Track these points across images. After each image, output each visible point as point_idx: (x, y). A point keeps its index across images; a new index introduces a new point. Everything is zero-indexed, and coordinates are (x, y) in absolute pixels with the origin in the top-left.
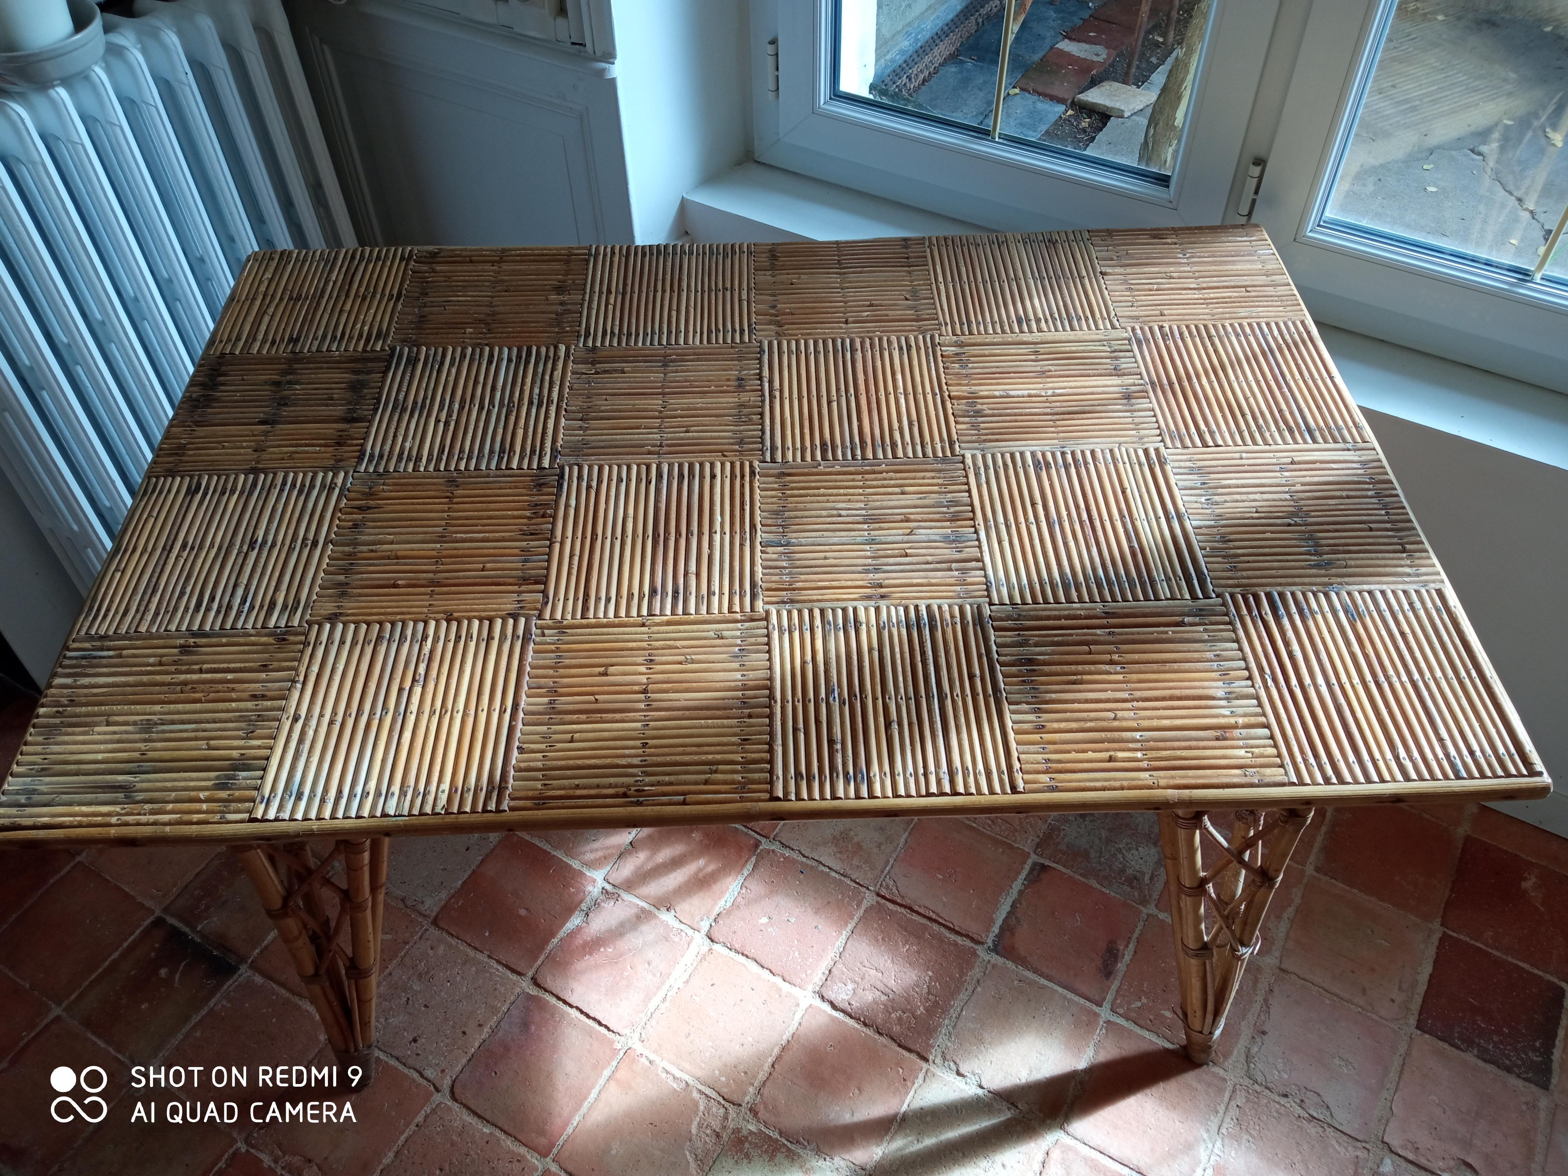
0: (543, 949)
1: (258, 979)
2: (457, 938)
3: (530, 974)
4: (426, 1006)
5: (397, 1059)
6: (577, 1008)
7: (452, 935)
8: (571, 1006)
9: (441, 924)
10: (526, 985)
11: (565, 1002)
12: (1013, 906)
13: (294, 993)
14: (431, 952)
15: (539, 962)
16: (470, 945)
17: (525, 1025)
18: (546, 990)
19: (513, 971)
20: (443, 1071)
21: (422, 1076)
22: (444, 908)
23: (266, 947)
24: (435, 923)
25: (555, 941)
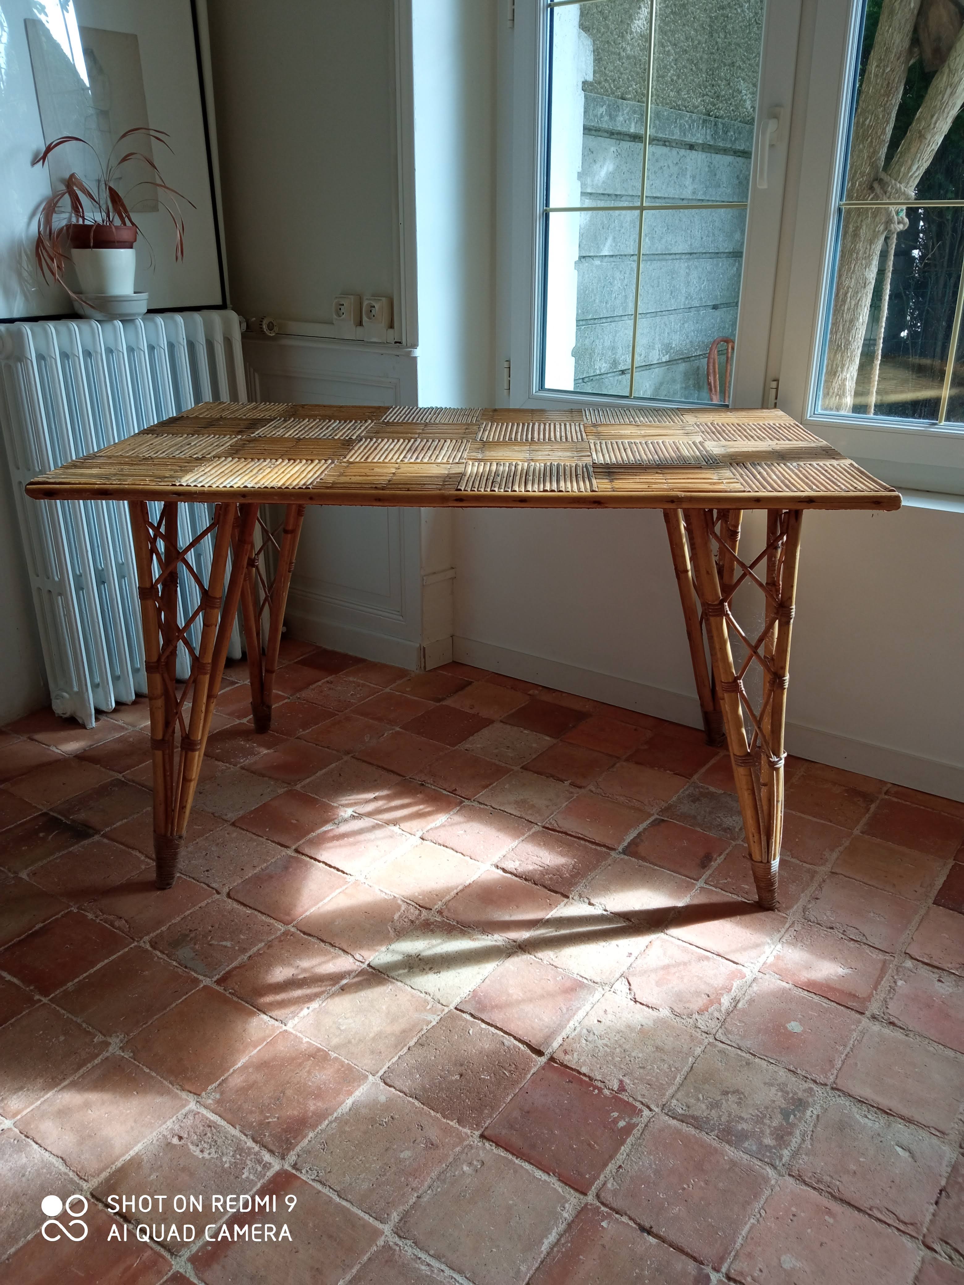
0: (305, 836)
1: (105, 841)
2: (247, 831)
3: (294, 847)
4: (219, 857)
5: (193, 878)
6: (324, 862)
7: (243, 829)
8: (319, 861)
9: (237, 824)
10: (290, 852)
11: (315, 860)
12: (639, 834)
13: (128, 847)
14: (227, 835)
15: (301, 842)
16: (254, 834)
17: (286, 868)
18: (303, 854)
19: (282, 845)
20: (224, 885)
21: (209, 886)
22: (242, 818)
23: (115, 828)
24: (233, 824)
25: (314, 834)
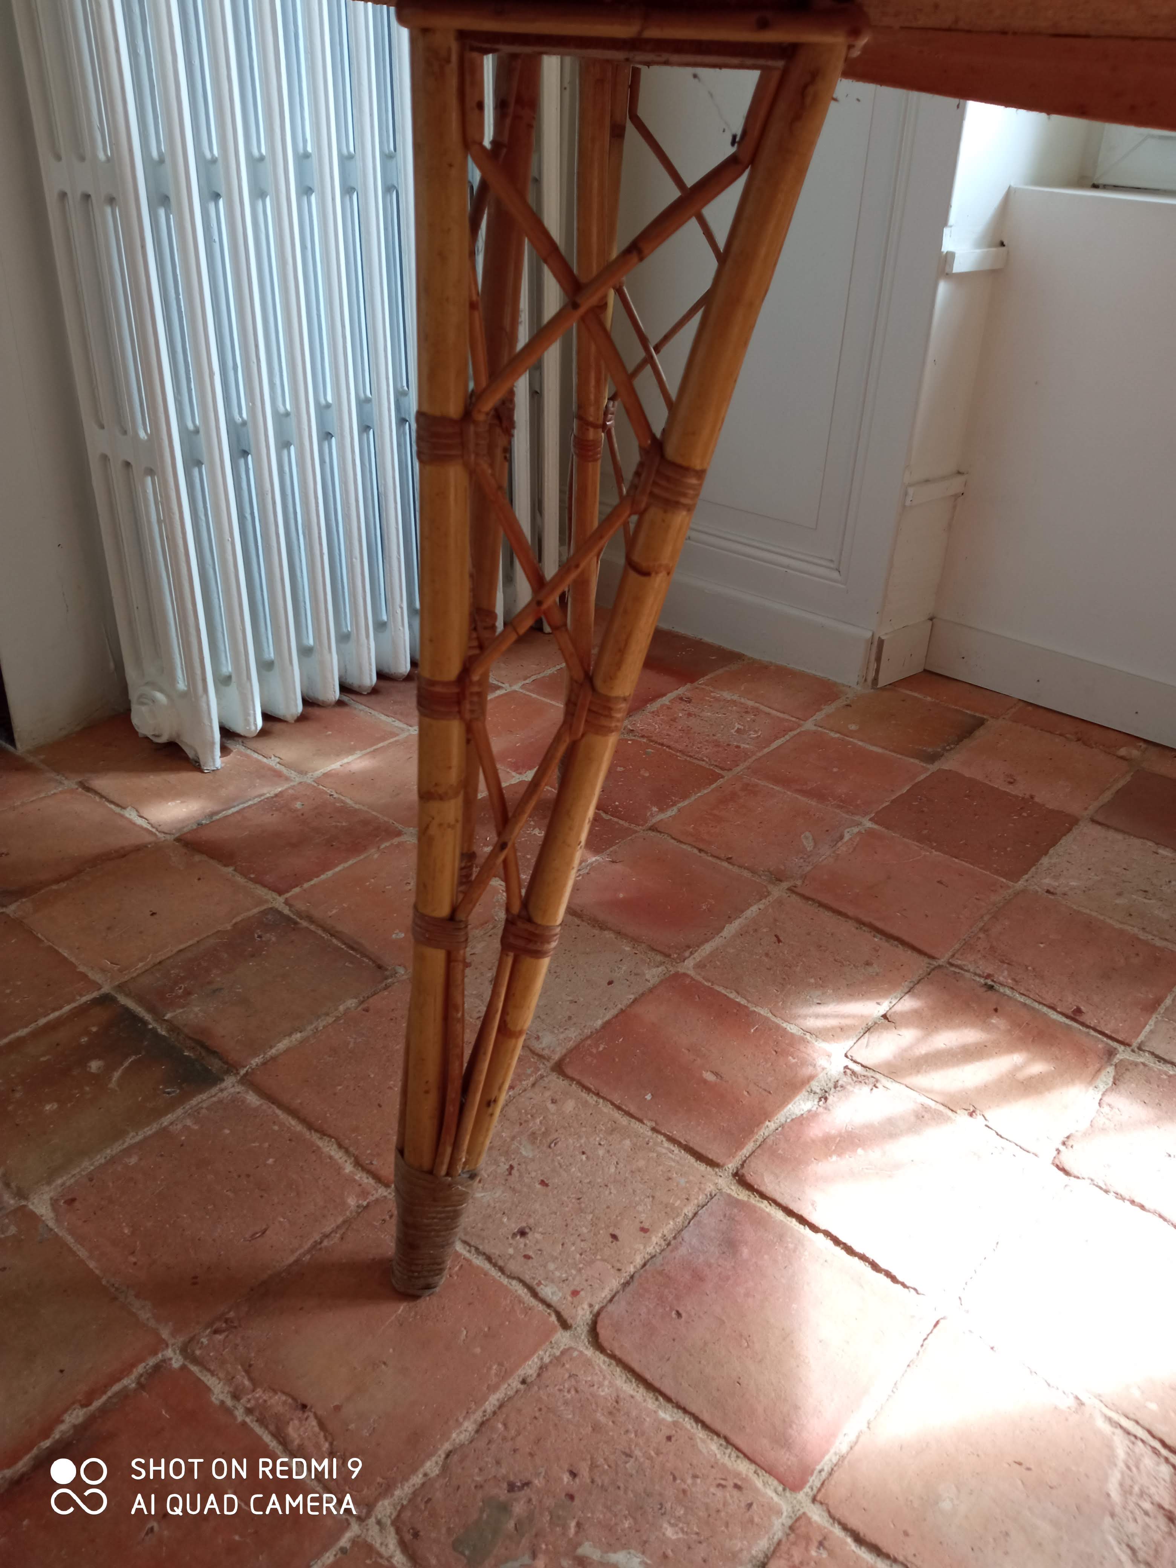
0: (752, 1132)
1: (252, 1099)
2: (598, 1094)
3: (732, 1166)
4: (543, 1183)
5: (489, 1259)
6: (827, 1234)
7: (588, 1090)
8: (814, 1228)
9: (569, 1071)
10: (724, 1183)
11: (802, 1220)
13: (310, 1127)
14: (552, 1107)
15: (746, 1151)
16: (619, 1108)
17: (730, 1245)
18: (763, 1196)
19: (700, 1157)
20: (575, 1293)
21: (535, 1294)
22: (576, 1050)
23: (274, 1059)
24: (559, 1068)
25: (772, 1125)
